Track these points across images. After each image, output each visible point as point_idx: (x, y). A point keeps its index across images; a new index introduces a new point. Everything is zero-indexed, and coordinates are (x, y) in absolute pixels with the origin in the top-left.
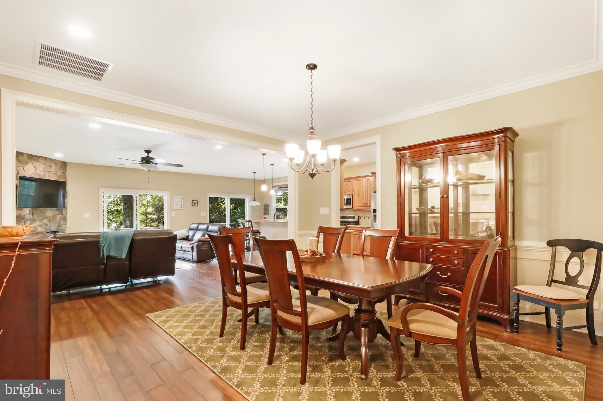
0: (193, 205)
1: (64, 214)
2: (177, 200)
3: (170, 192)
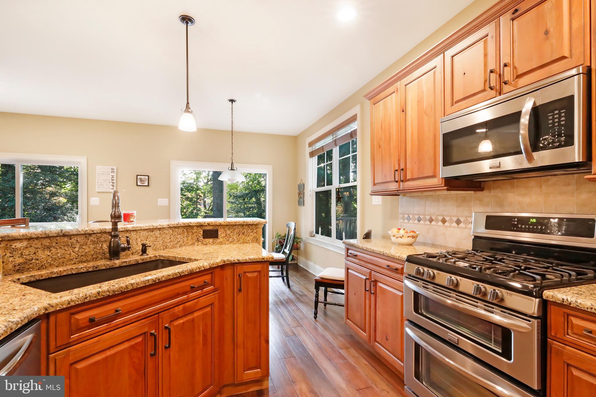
0: (139, 184)
2: (103, 174)
3: (87, 158)
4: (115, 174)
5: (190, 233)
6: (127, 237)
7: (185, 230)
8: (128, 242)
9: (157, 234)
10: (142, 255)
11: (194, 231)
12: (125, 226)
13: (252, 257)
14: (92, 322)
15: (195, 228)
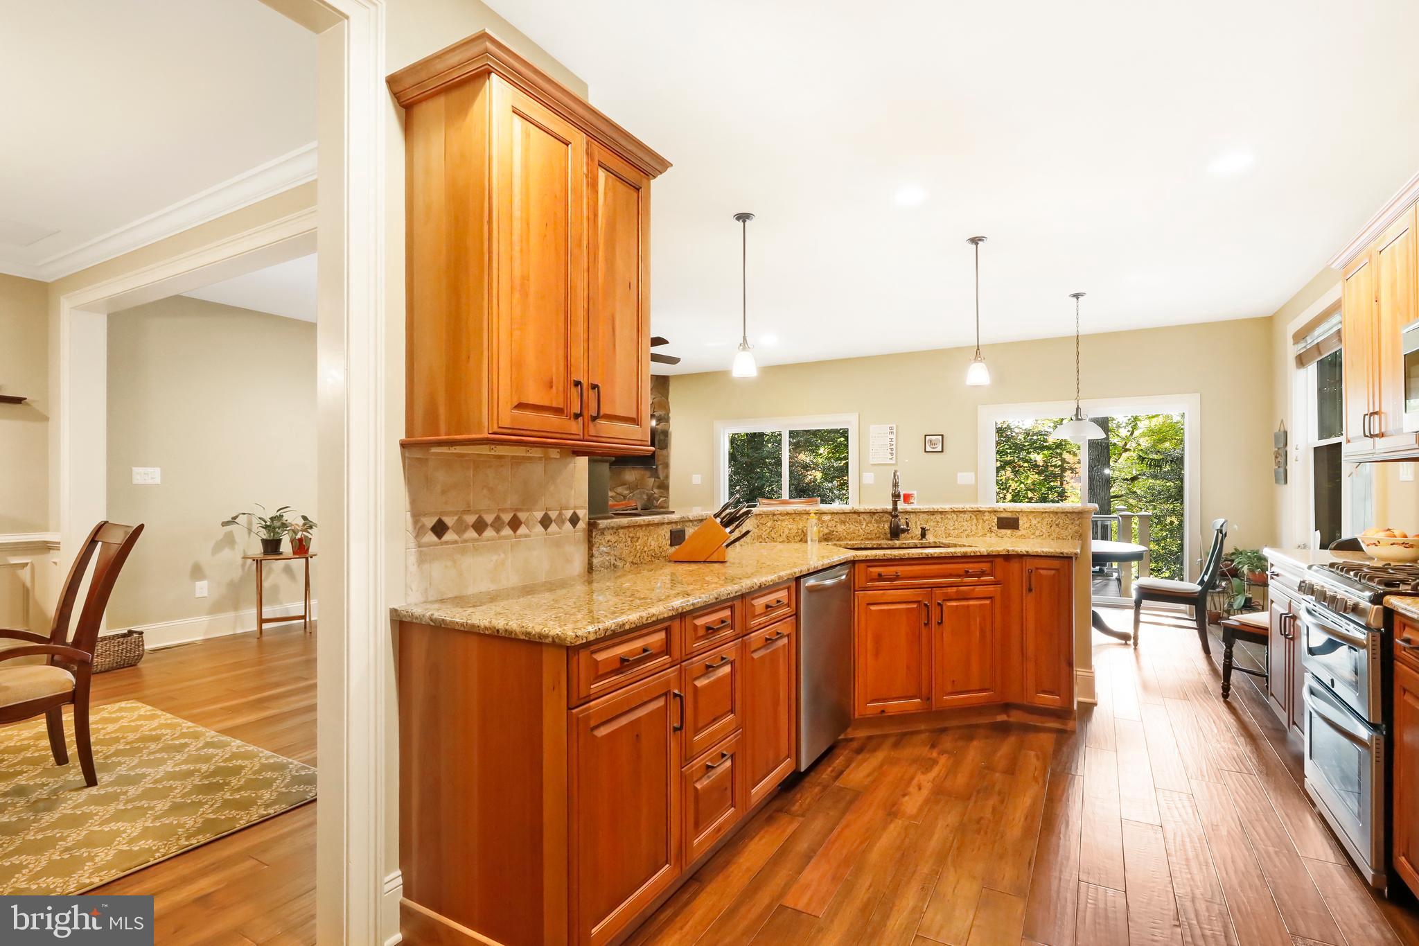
0: (928, 449)
1: (662, 477)
2: (878, 437)
3: (859, 415)
4: (893, 436)
5: (981, 521)
6: (907, 519)
7: (973, 516)
8: (907, 524)
9: (937, 518)
10: (921, 539)
11: (985, 518)
12: (905, 507)
13: (1046, 550)
14: (880, 577)
15: (987, 514)
